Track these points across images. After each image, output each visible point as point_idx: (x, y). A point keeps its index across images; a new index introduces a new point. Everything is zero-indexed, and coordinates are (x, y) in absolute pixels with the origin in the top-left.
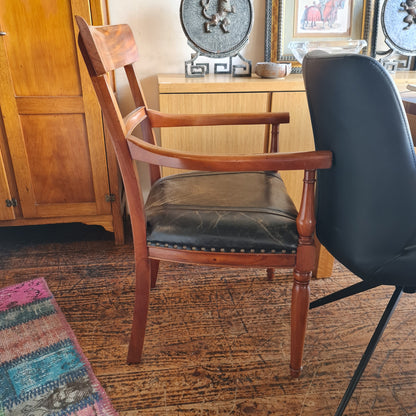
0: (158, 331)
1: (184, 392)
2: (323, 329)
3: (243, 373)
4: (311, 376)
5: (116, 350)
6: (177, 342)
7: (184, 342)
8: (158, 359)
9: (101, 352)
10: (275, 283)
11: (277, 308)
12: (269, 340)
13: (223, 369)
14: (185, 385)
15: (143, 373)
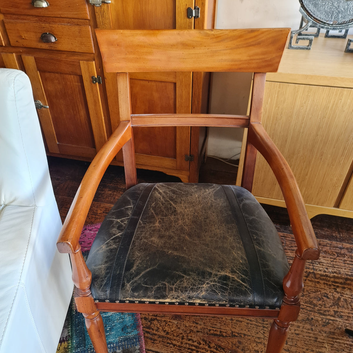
5: (167, 325)
6: (219, 333)
7: (224, 334)
8: (199, 348)
9: (154, 323)
10: (330, 285)
11: (324, 321)
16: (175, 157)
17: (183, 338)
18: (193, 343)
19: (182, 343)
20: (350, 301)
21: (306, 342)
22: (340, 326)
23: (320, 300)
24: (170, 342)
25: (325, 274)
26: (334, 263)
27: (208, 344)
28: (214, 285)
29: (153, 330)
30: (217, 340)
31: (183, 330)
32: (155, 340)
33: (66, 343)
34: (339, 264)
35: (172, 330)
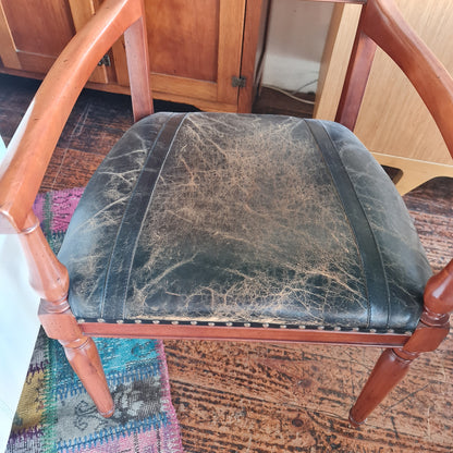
1: (275, 449)
3: (363, 443)
6: (283, 355)
7: (291, 357)
12: (413, 395)
13: (336, 426)
14: (278, 437)
15: (229, 396)
16: (215, 79)
17: (227, 364)
18: (243, 371)
19: (226, 370)
24: (208, 369)
27: (267, 372)
28: (298, 293)
29: (181, 350)
30: (280, 365)
31: (227, 350)
32: (184, 366)
33: (41, 371)
35: (211, 350)
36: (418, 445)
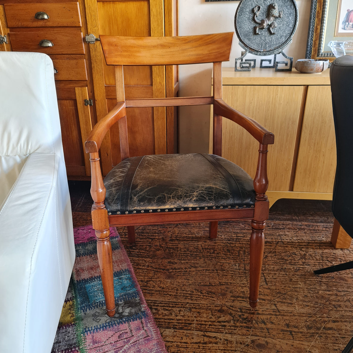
0: (194, 273)
1: (210, 323)
2: (335, 292)
3: (260, 316)
4: (319, 329)
5: (161, 283)
6: (208, 284)
7: (213, 284)
8: (192, 295)
9: (150, 283)
10: (296, 247)
11: (296, 268)
12: (285, 294)
13: (243, 311)
14: (211, 318)
15: (180, 304)
18: (186, 292)
19: (177, 293)
20: (314, 256)
21: (283, 282)
22: (309, 271)
23: (290, 256)
24: (166, 293)
25: (291, 241)
26: (297, 234)
27: (200, 292)
28: (202, 193)
29: (150, 287)
30: (207, 288)
31: (176, 285)
32: (153, 294)
33: (71, 302)
34: (301, 234)
35: (167, 286)
36: (292, 314)
